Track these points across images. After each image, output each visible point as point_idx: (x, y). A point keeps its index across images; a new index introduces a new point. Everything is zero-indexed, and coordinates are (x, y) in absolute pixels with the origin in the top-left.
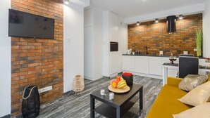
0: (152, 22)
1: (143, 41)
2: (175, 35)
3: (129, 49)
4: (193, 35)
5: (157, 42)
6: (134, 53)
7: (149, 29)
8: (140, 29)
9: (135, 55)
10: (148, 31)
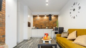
0: (44, 16)
1: (40, 23)
2: (51, 21)
3: (33, 26)
4: (56, 22)
5: (45, 24)
6: (36, 28)
7: (42, 18)
8: (38, 18)
9: (37, 29)
10: (42, 19)
